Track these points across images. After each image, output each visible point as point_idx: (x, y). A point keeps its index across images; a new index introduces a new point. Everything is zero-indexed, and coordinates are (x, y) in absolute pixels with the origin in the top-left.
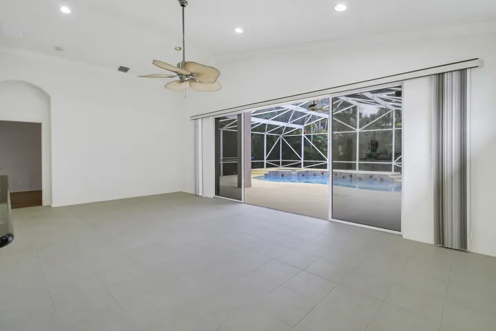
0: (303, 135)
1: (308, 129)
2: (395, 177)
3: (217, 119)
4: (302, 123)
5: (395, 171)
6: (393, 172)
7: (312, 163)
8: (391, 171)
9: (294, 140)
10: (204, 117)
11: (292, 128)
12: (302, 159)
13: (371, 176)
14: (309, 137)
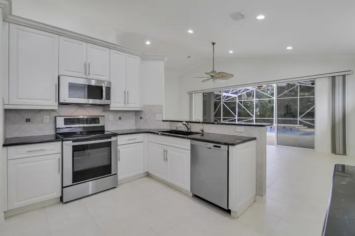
0: (237, 101)
1: (240, 97)
2: (300, 128)
3: (204, 93)
4: (236, 93)
5: (300, 124)
6: (298, 125)
7: (243, 119)
8: (297, 124)
9: (231, 104)
10: (196, 92)
11: (229, 97)
12: (237, 116)
13: (284, 127)
14: (241, 102)
